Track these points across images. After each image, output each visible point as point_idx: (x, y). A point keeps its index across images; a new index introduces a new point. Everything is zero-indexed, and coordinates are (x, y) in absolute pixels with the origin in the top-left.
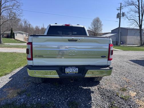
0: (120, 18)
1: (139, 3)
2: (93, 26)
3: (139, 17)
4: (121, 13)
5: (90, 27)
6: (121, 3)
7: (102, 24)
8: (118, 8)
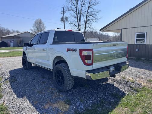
0: (64, 22)
1: (77, 10)
2: (35, 28)
3: (78, 22)
4: (65, 17)
5: (32, 29)
6: (63, 8)
7: (45, 26)
8: (61, 12)
